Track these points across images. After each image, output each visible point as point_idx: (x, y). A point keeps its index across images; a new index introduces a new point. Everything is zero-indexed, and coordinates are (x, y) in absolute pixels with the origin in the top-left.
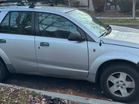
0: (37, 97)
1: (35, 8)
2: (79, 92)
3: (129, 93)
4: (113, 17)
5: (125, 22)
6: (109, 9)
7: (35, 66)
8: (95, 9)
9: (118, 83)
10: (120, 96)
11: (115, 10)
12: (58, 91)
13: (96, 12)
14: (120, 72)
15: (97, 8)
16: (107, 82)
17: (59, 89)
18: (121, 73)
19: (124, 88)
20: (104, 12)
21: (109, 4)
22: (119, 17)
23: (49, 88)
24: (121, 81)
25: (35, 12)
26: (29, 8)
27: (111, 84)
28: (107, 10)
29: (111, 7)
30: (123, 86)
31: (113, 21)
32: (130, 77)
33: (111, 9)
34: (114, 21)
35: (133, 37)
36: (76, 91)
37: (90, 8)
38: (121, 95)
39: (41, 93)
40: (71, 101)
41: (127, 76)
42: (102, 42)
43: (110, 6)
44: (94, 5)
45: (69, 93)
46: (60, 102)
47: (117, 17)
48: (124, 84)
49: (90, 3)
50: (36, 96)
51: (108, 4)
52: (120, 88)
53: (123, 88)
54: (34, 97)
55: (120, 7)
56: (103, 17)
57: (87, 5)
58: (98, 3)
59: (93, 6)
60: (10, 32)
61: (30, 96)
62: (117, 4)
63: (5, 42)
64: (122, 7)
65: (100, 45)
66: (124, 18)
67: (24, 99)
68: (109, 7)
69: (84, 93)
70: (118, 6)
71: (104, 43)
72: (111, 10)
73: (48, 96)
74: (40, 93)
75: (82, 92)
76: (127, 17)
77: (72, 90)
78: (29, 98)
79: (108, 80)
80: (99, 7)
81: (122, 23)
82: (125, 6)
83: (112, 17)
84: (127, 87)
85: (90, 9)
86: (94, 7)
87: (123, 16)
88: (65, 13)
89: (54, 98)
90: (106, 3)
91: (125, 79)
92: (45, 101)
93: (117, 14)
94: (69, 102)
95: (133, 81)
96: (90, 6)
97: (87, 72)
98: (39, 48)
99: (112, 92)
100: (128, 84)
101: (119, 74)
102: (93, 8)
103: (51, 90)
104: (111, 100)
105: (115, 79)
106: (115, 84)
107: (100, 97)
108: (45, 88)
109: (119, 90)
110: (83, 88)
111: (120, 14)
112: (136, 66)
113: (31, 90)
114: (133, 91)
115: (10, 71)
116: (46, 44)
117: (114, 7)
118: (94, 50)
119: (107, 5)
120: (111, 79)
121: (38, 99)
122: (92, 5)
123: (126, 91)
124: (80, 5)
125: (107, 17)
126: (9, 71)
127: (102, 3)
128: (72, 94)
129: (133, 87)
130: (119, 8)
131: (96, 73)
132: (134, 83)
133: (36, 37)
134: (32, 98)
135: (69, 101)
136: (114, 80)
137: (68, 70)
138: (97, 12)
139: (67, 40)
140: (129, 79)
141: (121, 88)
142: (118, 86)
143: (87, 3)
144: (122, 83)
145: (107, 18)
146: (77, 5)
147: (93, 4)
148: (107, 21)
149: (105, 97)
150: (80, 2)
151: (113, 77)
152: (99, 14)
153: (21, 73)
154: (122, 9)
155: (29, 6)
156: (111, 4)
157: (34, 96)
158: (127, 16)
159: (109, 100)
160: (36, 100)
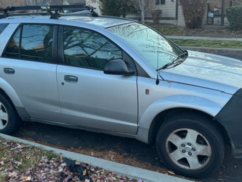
0: (54, 160)
1: (59, 18)
2: (125, 157)
3: (201, 164)
4: (216, 37)
5: (233, 46)
6: (211, 23)
7: (57, 111)
8: (186, 23)
9: (184, 146)
10: (187, 168)
11: (221, 25)
12: (92, 153)
13: (187, 28)
14: (186, 129)
15: (190, 21)
16: (167, 143)
17: (95, 150)
18: (189, 130)
19: (193, 155)
20: (201, 28)
21: (211, 15)
22: (227, 37)
23: (81, 147)
24: (189, 144)
25: (59, 25)
26: (51, 18)
27: (173, 148)
28: (208, 24)
29: (216, 19)
30: (192, 152)
31: (214, 43)
32: (204, 137)
33: (215, 23)
34: (216, 44)
35: (218, 72)
36: (121, 154)
37: (178, 21)
38: (189, 166)
39: (63, 155)
40: (105, 170)
41: (199, 136)
42: (161, 79)
43: (213, 18)
44: (185, 17)
45: (108, 157)
46: (85, 170)
47: (223, 37)
48: (194, 149)
49: (179, 13)
50: (53, 158)
51: (209, 14)
52: (187, 153)
53: (191, 155)
54: (49, 160)
55: (229, 21)
56: (198, 36)
57: (175, 16)
58: (193, 13)
59: (183, 18)
60: (21, 56)
61: (43, 158)
62: (225, 16)
63: (13, 72)
64: (233, 21)
65: (157, 82)
66: (235, 39)
67: (32, 162)
68: (211, 20)
69: (132, 158)
70: (226, 19)
71: (163, 80)
72: (215, 25)
73: (71, 160)
74: (61, 154)
75: (129, 156)
76: (239, 37)
77: (114, 153)
78: (41, 161)
79: (169, 140)
80: (194, 20)
81: (227, 48)
82: (238, 19)
83: (214, 37)
84: (198, 154)
85: (178, 24)
86: (185, 20)
87: (233, 36)
88: (106, 28)
89: (79, 163)
90: (206, 12)
91: (195, 141)
92: (65, 166)
93: (223, 32)
94: (101, 172)
95: (207, 145)
96: (178, 18)
97: (136, 125)
98: (63, 84)
99: (175, 160)
100: (200, 149)
101: (186, 132)
102: (183, 21)
103: (82, 151)
104: (172, 173)
105: (179, 139)
106: (178, 148)
107: (155, 167)
108: (74, 147)
109: (186, 157)
110: (132, 150)
111: (229, 32)
112: (214, 119)
113: (48, 148)
114: (208, 160)
115: (22, 118)
116: (73, 78)
117: (220, 20)
118: (147, 91)
119: (209, 16)
120: (173, 138)
121: (55, 164)
122: (182, 16)
123: (196, 160)
124: (163, 16)
125: (206, 36)
126: (20, 118)
127: (199, 13)
128: (113, 158)
129: (207, 155)
130: (227, 22)
131: (148, 127)
132: (209, 147)
133: (58, 65)
134: (46, 160)
135: (102, 169)
136: (178, 141)
137: (103, 121)
138: (190, 28)
139: (103, 72)
140: (201, 141)
141: (189, 154)
142: (184, 151)
143: (175, 13)
144: (190, 147)
145: (205, 38)
146: (157, 15)
147: (184, 14)
148: (203, 44)
149: (163, 168)
150: (163, 11)
151: (176, 136)
152: (193, 31)
153: (38, 121)
154: (233, 24)
155: (50, 16)
156: (215, 16)
157: (50, 158)
158: (240, 35)
159: (169, 172)
160: (51, 164)
